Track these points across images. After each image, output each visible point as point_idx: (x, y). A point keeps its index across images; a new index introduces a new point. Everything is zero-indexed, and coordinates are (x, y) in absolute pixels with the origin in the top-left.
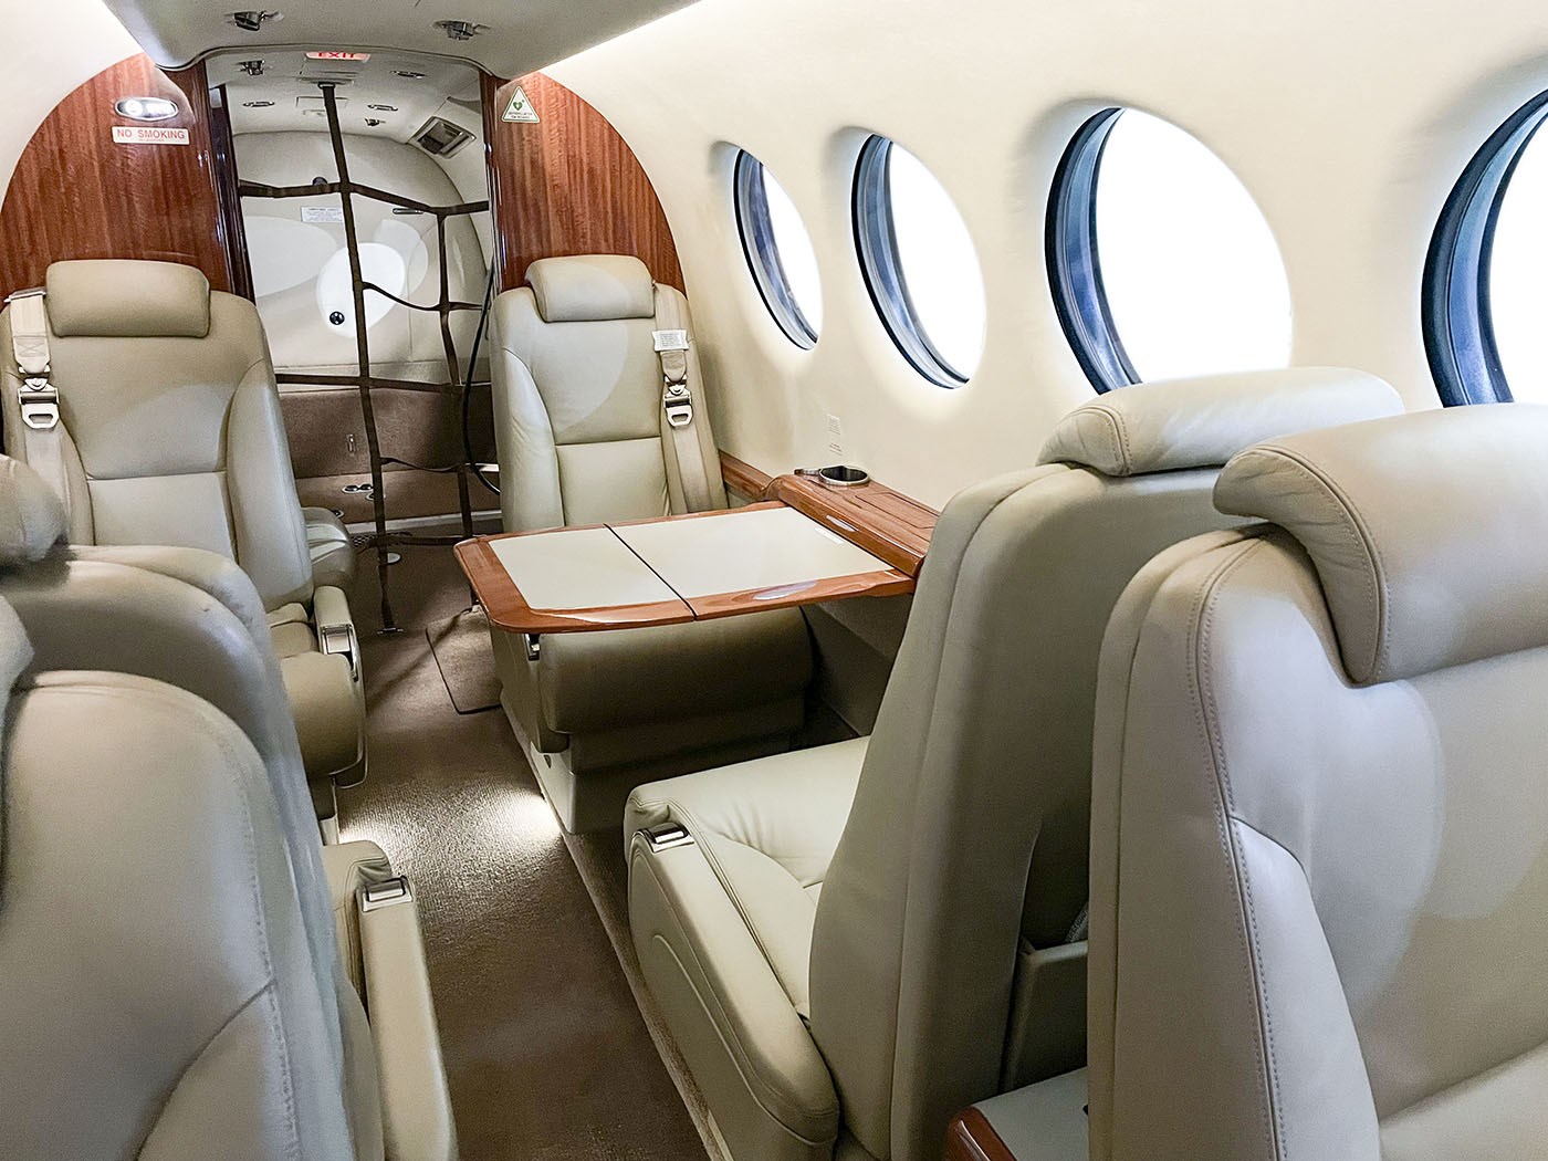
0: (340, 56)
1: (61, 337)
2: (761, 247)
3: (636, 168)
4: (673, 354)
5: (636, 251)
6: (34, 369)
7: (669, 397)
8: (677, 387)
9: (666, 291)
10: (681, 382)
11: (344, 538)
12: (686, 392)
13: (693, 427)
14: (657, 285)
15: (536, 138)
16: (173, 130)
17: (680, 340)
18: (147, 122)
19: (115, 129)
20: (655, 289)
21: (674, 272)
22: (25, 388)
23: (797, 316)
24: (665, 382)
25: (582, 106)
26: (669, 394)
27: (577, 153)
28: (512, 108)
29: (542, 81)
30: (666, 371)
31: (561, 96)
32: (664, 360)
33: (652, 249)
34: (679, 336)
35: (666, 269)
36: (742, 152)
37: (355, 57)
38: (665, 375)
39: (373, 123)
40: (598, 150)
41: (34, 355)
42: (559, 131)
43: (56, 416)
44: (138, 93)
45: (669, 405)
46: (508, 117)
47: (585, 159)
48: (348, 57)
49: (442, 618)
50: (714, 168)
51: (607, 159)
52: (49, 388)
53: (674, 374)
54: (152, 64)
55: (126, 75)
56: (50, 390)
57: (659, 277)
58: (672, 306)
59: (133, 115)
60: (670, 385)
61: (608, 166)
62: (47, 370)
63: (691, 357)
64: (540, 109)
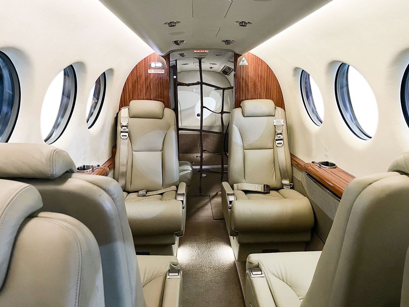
0: (202, 51)
1: (131, 118)
2: (308, 97)
3: (274, 76)
4: (279, 126)
5: (271, 98)
6: (125, 125)
7: (277, 138)
8: (279, 135)
9: (279, 109)
10: (281, 134)
11: (191, 170)
12: (282, 137)
13: (283, 147)
14: (276, 107)
15: (247, 69)
16: (161, 70)
17: (282, 122)
18: (155, 68)
19: (149, 70)
20: (275, 108)
21: (282, 104)
22: (122, 129)
23: (317, 116)
24: (276, 134)
25: (260, 60)
26: (277, 137)
27: (258, 72)
28: (242, 62)
29: (250, 55)
30: (276, 131)
31: (255, 58)
32: (276, 128)
33: (276, 98)
34: (281, 121)
35: (280, 103)
36: (303, 70)
37: (205, 51)
38: (276, 132)
39: (211, 68)
40: (263, 72)
41: (125, 122)
42: (253, 67)
43: (128, 136)
44: (154, 61)
45: (276, 140)
46: (240, 64)
47: (260, 74)
48: (203, 51)
49: (214, 192)
50: (295, 75)
51: (266, 74)
52: (127, 129)
53: (279, 132)
54: (158, 55)
55: (152, 57)
56: (127, 130)
57: (278, 105)
58: (280, 113)
59: (152, 66)
60: (277, 135)
61: (266, 76)
62: (127, 125)
63: (284, 127)
64: (249, 62)
